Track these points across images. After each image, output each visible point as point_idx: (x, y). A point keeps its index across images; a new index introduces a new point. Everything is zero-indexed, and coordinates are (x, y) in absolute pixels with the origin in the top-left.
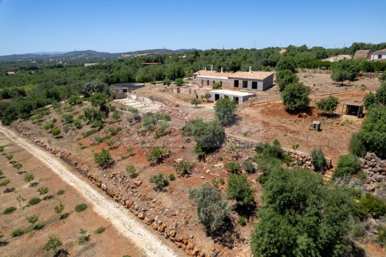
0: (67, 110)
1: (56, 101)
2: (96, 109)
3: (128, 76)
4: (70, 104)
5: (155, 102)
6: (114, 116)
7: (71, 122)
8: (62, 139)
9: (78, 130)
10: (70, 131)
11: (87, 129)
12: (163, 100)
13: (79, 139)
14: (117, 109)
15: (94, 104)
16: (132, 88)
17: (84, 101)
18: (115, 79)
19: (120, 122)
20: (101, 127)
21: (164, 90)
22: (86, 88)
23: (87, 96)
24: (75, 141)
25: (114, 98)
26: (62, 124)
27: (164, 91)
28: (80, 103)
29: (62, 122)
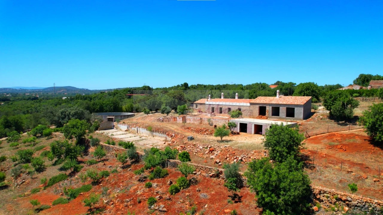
0: (27, 144)
1: (15, 132)
2: (70, 142)
3: (114, 104)
4: (35, 135)
5: (154, 134)
6: (97, 153)
7: (28, 161)
8: (6, 190)
9: (36, 175)
10: (23, 176)
11: (52, 172)
12: (168, 131)
13: (35, 191)
14: (101, 143)
15: (68, 134)
16: (119, 118)
17: (55, 131)
18: (98, 107)
19: (106, 163)
20: (76, 171)
21: (163, 119)
22: (60, 115)
23: (59, 125)
24: (29, 195)
25: (97, 129)
26: (13, 164)
27: (163, 121)
28: (49, 135)
29: (14, 161)
